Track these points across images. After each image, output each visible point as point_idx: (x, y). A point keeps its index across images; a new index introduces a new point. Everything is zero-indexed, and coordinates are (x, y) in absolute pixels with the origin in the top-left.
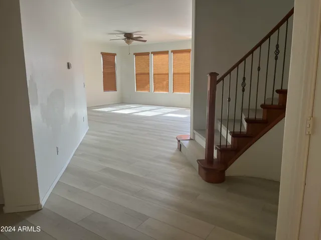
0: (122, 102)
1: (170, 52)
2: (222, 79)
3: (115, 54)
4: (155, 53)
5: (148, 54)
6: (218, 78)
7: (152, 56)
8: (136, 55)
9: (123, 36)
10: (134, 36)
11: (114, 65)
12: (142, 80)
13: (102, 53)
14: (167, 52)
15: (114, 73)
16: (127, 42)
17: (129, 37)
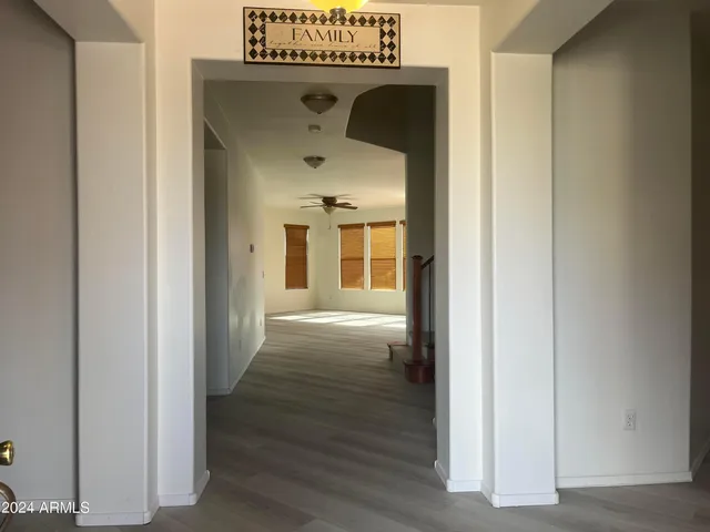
0: (317, 307)
1: (398, 223)
2: (425, 265)
3: (307, 227)
4: (373, 225)
5: (361, 226)
6: (424, 261)
7: (368, 230)
8: (342, 227)
9: (320, 201)
10: (339, 201)
11: (304, 244)
12: (351, 270)
13: (285, 226)
14: (393, 224)
15: (304, 259)
16: (328, 211)
17: (329, 202)
